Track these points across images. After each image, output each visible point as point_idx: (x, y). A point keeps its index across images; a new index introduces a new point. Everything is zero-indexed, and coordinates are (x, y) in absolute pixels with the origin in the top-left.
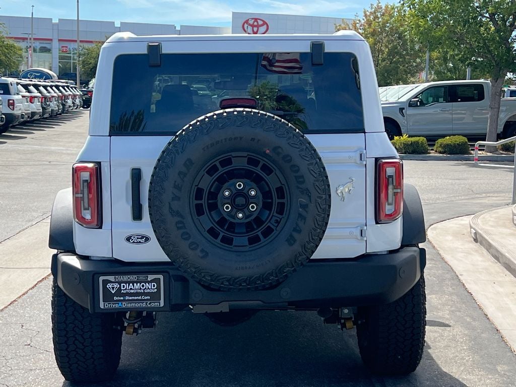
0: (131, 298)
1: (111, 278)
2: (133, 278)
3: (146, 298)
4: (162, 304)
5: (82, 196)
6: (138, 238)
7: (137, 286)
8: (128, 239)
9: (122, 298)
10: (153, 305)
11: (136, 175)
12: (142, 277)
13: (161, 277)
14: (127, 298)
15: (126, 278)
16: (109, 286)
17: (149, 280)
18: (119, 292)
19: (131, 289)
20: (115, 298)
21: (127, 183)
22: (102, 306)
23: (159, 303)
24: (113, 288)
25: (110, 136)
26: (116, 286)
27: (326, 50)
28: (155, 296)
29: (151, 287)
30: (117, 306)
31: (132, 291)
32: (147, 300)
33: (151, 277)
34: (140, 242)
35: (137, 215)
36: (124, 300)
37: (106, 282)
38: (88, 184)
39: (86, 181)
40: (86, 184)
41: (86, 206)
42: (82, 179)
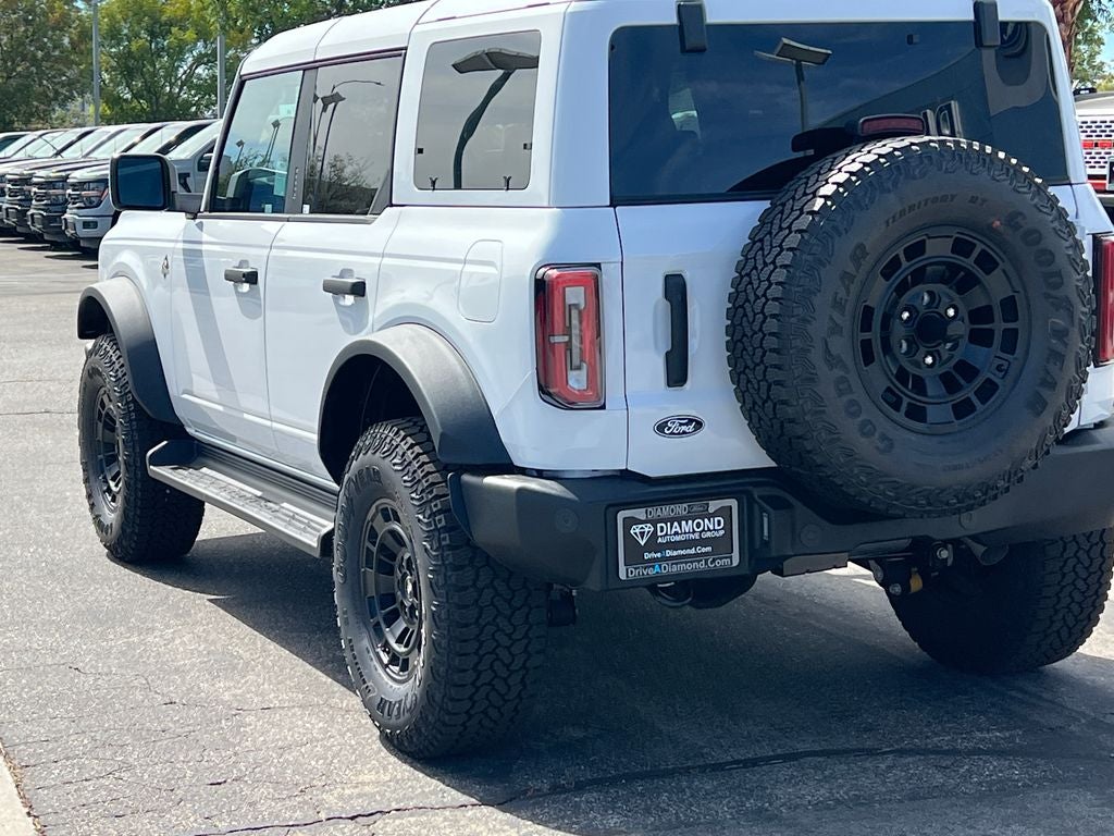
0: (675, 553)
1: (640, 513)
2: (681, 509)
3: (704, 550)
4: (735, 563)
5: (566, 338)
6: (681, 424)
7: (687, 526)
8: (661, 428)
9: (659, 555)
10: (719, 563)
11: (675, 289)
12: (697, 506)
13: (733, 503)
14: (669, 553)
15: (666, 511)
16: (635, 530)
17: (711, 510)
18: (653, 544)
19: (676, 533)
20: (647, 556)
21: (656, 307)
22: (622, 576)
23: (731, 558)
24: (642, 534)
25: (613, 204)
26: (648, 528)
27: (1001, 18)
28: (721, 545)
29: (713, 527)
30: (651, 572)
31: (678, 538)
32: (706, 554)
33: (714, 506)
34: (684, 433)
35: (677, 372)
36: (663, 559)
37: (630, 522)
38: (580, 312)
39: (576, 306)
40: (575, 313)
41: (576, 361)
42: (568, 301)
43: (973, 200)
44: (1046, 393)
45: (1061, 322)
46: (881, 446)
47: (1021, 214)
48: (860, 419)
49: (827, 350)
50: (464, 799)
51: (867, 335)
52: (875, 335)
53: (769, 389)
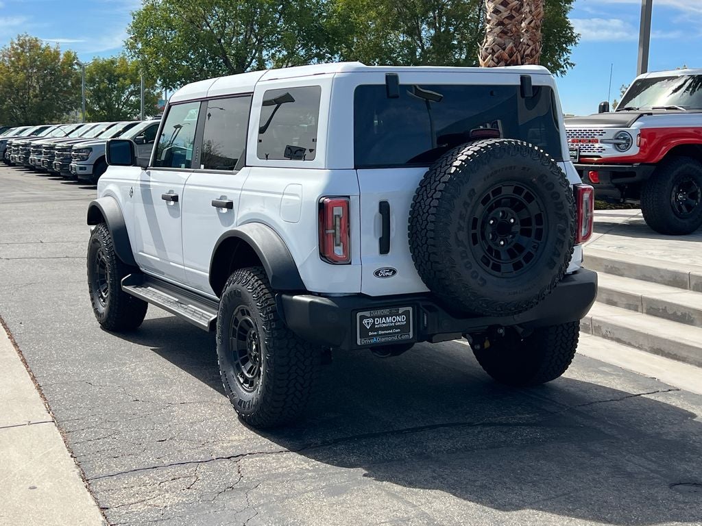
0: (383, 332)
1: (367, 314)
2: (386, 311)
3: (396, 331)
4: (411, 337)
5: (333, 231)
6: (386, 272)
7: (389, 320)
8: (377, 273)
9: (376, 333)
10: (404, 337)
11: (384, 208)
12: (394, 311)
13: (410, 309)
14: (380, 332)
15: (379, 312)
16: (365, 321)
17: (400, 312)
18: (373, 328)
19: (384, 323)
20: (370, 334)
21: (375, 216)
22: (359, 343)
23: (409, 335)
24: (368, 323)
25: (356, 168)
26: (371, 321)
27: (533, 84)
28: (404, 328)
29: (401, 320)
30: (372, 341)
31: (384, 325)
32: (398, 333)
33: (401, 310)
34: (388, 276)
35: (385, 247)
36: (378, 335)
37: (362, 318)
38: (341, 219)
39: (339, 216)
40: (338, 219)
41: (338, 242)
42: (335, 214)
43: (524, 168)
44: (555, 258)
45: (561, 225)
46: (481, 283)
47: (545, 175)
48: (471, 270)
49: (457, 238)
50: (281, 448)
51: (474, 231)
52: (478, 231)
53: (429, 256)
